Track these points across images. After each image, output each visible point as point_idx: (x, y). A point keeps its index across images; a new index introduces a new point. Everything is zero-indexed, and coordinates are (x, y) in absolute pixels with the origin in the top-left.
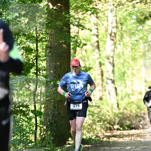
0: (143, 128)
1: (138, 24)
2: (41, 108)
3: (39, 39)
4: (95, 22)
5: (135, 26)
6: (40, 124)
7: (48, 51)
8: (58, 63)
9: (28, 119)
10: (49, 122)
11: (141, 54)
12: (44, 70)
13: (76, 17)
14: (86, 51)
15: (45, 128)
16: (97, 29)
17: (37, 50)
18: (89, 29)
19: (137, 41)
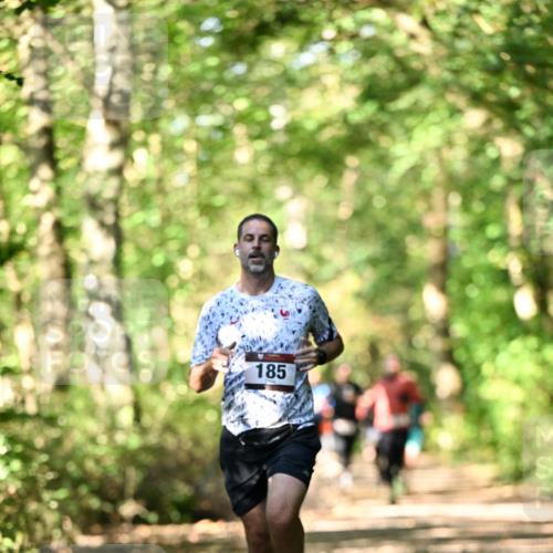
1: (226, 56)
4: (38, 44)
5: (213, 61)
11: (239, 187)
16: (45, 74)
18: (9, 76)
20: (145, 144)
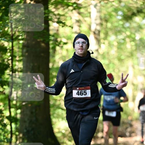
0: (130, 136)
1: (125, 21)
2: (16, 114)
3: (14, 37)
4: (77, 19)
5: (121, 23)
6: (16, 131)
7: (25, 50)
8: (36, 64)
9: (2, 126)
10: (26, 129)
11: (128, 54)
12: (21, 71)
13: (56, 13)
14: (67, 50)
15: (21, 135)
16: (80, 26)
17: (13, 49)
18: (70, 26)
19: (123, 39)
20: (104, 43)
